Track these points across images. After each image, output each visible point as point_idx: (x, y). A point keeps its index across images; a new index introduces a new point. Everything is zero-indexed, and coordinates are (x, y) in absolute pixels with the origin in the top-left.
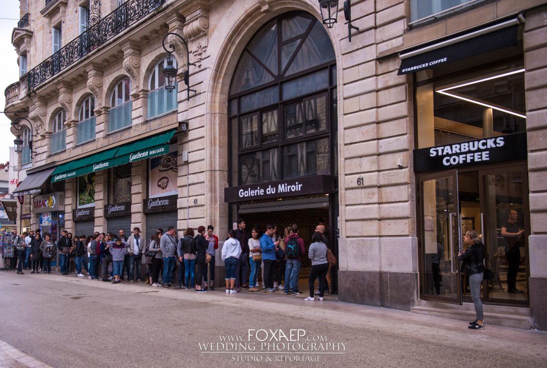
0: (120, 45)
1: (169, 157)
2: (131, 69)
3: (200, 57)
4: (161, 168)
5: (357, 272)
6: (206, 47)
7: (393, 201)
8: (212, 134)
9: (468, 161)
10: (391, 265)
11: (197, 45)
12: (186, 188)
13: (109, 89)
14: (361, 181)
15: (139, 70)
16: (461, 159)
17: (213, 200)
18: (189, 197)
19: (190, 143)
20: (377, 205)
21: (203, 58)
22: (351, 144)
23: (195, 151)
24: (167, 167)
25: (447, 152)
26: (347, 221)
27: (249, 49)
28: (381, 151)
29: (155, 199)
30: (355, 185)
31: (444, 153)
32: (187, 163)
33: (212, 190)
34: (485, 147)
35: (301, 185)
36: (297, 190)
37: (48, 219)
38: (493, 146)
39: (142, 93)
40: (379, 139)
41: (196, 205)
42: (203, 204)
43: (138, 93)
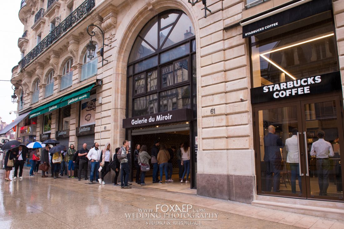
0: (67, 38)
1: (92, 102)
2: (72, 52)
3: (111, 41)
4: (88, 109)
5: (210, 174)
6: (114, 34)
7: (236, 124)
8: (116, 86)
9: (293, 94)
10: (235, 170)
11: (109, 34)
12: (100, 120)
13: (62, 65)
14: (214, 111)
15: (78, 53)
16: (288, 93)
17: (116, 127)
18: (102, 125)
19: (103, 92)
20: (225, 128)
21: (112, 41)
22: (206, 86)
23: (106, 97)
24: (91, 108)
25: (277, 88)
26: (203, 139)
27: (141, 35)
28: (228, 90)
29: (82, 127)
30: (209, 114)
31: (275, 90)
32: (101, 104)
33: (116, 121)
34: (306, 84)
35: (172, 116)
36: (169, 119)
37: (27, 140)
38: (313, 82)
39: (78, 65)
40: (226, 82)
41: (106, 130)
42: (109, 129)
43: (76, 65)
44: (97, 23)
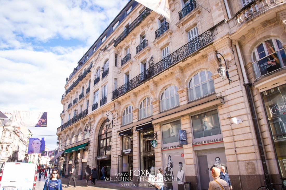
0: (79, 122)
1: (87, 149)
3: (93, 127)
6: (94, 124)
8: (94, 144)
12: (89, 157)
13: (78, 131)
17: (93, 160)
19: (90, 146)
27: (102, 126)
30: (113, 157)
32: (89, 151)
33: (93, 157)
35: (107, 157)
44: (89, 119)
